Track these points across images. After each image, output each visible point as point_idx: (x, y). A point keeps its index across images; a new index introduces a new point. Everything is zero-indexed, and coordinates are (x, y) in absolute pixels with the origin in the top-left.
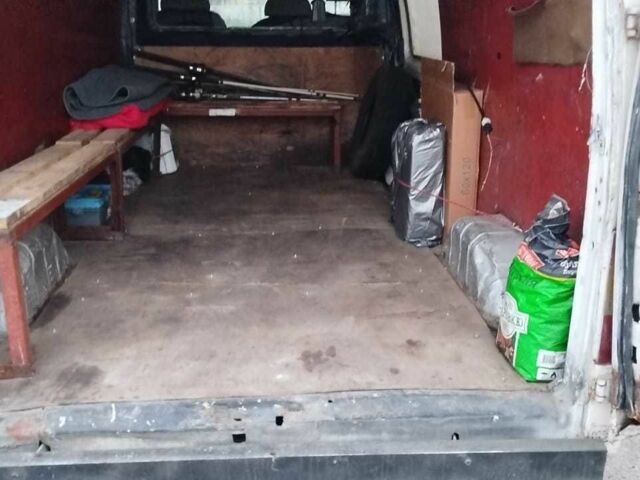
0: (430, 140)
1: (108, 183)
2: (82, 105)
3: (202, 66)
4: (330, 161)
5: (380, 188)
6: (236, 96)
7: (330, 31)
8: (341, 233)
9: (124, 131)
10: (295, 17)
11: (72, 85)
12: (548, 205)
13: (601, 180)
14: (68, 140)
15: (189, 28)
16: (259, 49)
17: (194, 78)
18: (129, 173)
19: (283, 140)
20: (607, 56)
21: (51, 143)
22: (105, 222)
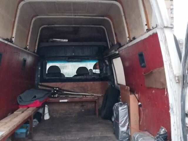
0: (124, 109)
1: (29, 124)
2: (23, 101)
3: (58, 88)
4: (95, 114)
5: (110, 122)
6: (67, 96)
7: (94, 77)
8: (99, 138)
9: (35, 108)
10: (85, 74)
11: (21, 95)
12: (160, 130)
13: (175, 123)
14: (17, 112)
15: (55, 78)
16: (74, 83)
17: (56, 91)
18: (35, 120)
19: (81, 108)
20: (171, 87)
21: (12, 113)
22: (27, 136)
